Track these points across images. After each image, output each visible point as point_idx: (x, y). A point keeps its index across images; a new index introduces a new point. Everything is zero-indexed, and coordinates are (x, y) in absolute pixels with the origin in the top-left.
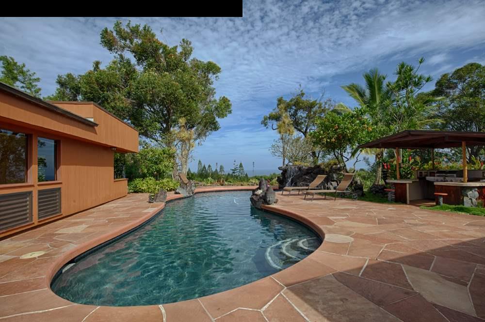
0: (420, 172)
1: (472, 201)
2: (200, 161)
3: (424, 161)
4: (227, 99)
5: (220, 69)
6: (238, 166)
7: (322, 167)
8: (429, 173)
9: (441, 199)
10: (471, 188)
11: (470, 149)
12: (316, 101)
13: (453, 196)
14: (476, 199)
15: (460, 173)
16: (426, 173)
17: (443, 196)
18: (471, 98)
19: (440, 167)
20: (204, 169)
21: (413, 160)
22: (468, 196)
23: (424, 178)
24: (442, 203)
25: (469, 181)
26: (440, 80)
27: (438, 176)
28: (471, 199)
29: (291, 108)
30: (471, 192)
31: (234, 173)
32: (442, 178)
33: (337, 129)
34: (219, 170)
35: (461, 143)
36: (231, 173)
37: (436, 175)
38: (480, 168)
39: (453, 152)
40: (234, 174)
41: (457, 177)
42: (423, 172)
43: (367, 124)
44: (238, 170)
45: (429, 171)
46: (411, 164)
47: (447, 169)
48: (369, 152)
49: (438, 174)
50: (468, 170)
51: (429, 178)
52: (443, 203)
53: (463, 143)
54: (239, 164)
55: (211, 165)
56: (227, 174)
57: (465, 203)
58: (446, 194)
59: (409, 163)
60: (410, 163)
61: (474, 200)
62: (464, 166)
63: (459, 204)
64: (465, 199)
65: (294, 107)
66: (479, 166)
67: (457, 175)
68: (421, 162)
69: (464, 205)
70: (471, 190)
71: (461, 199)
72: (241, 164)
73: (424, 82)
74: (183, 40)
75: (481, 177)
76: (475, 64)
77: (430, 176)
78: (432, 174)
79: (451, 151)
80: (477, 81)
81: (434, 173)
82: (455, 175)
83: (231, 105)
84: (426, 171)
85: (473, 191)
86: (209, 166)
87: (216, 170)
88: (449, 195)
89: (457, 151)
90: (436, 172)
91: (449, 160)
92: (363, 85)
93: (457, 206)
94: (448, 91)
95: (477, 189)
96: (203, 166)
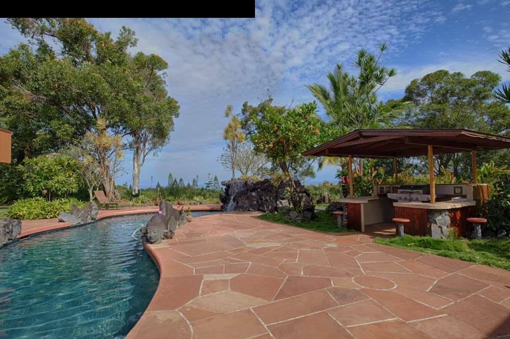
0: (380, 188)
1: (442, 230)
2: (170, 175)
3: (389, 173)
4: (173, 100)
5: (166, 64)
6: (213, 180)
7: (272, 182)
8: (391, 189)
9: (402, 228)
10: (440, 212)
11: (439, 161)
12: (284, 107)
13: (417, 222)
14: (447, 227)
15: (426, 189)
16: (388, 189)
17: (405, 224)
18: (439, 105)
19: (405, 180)
20: (175, 183)
21: (376, 171)
22: (436, 223)
23: (386, 195)
24: (402, 233)
25: (438, 200)
26: (410, 87)
27: (402, 193)
28: (440, 227)
29: (257, 115)
30: (440, 217)
31: (208, 187)
32: (407, 196)
33: (277, 131)
34: (191, 184)
35: (427, 147)
36: (205, 187)
37: (399, 190)
38: (451, 182)
39: (423, 163)
40: (208, 189)
41: (424, 194)
42: (385, 187)
43: (313, 124)
44: (213, 184)
45: (392, 186)
46: (374, 177)
47: (413, 183)
48: (333, 162)
49: (401, 190)
50: (436, 184)
51: (389, 196)
52: (404, 232)
53: (430, 148)
54: (214, 178)
55: (183, 179)
56: (201, 188)
57: (433, 233)
58: (408, 221)
59: (371, 175)
60: (373, 175)
61: (444, 228)
62: (432, 179)
63: (425, 235)
64: (434, 227)
65: (260, 114)
66: (449, 179)
67: (423, 192)
68: (384, 175)
69: (431, 236)
70: (440, 214)
71: (428, 226)
72: (216, 177)
73: (387, 77)
74: (124, 28)
75: (453, 193)
76: (443, 70)
77: (393, 193)
78: (395, 190)
79: (421, 162)
80: (445, 87)
81: (397, 188)
82: (421, 191)
83: (179, 107)
84: (388, 186)
85: (443, 215)
86: (181, 180)
87: (189, 184)
88: (413, 221)
89: (427, 163)
90: (399, 186)
91: (420, 172)
92: (327, 85)
93: (423, 238)
94: (418, 98)
95: (447, 213)
96: (174, 180)
